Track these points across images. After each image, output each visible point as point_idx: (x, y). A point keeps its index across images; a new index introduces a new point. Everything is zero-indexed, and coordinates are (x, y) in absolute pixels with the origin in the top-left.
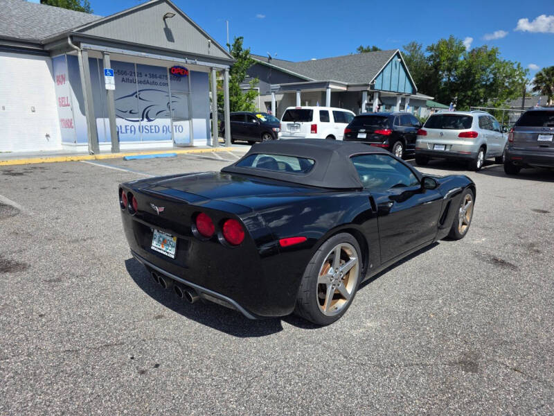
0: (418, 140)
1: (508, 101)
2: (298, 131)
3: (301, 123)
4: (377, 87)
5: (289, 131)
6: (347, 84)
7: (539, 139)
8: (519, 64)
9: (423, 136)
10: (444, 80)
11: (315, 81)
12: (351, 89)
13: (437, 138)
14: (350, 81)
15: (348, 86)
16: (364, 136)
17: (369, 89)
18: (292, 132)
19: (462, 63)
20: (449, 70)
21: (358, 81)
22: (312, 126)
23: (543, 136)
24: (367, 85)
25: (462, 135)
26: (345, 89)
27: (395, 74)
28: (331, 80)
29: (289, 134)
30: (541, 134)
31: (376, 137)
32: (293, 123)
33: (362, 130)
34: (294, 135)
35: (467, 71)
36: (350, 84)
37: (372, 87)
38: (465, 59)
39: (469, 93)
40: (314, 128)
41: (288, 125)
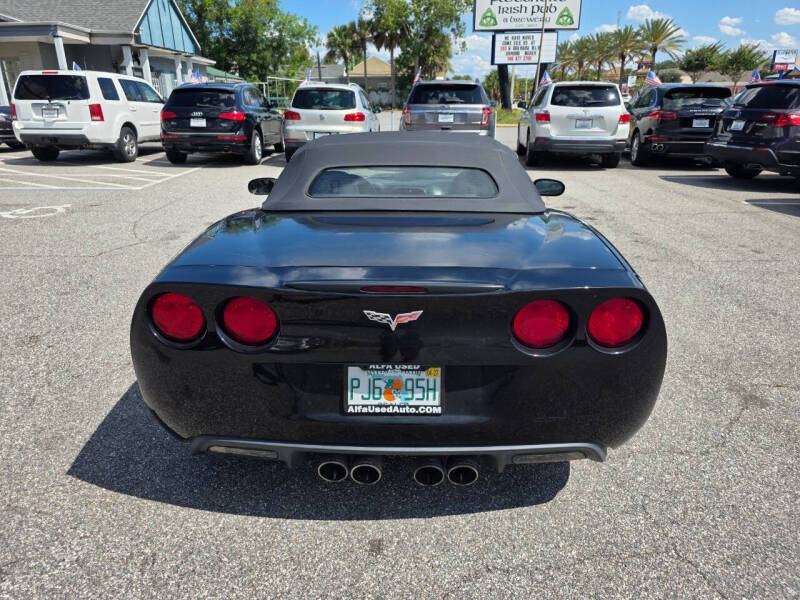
0: (288, 127)
1: (302, 70)
2: (62, 116)
3: (65, 102)
4: (145, 39)
5: (40, 117)
6: (89, 31)
7: (440, 120)
8: (306, 20)
9: (296, 121)
10: (214, 35)
11: (21, 22)
12: (98, 41)
13: (316, 123)
14: (92, 26)
15: (91, 35)
16: (202, 123)
17: (133, 42)
18: (48, 120)
19: (235, 12)
20: (219, 20)
21: (109, 28)
22: (91, 107)
23: (444, 116)
24: (130, 36)
25: (349, 118)
26: (87, 40)
27: (165, 20)
28: (60, 23)
29: (41, 124)
30: (441, 113)
31: (224, 125)
32: (47, 102)
33: (195, 114)
34: (54, 126)
35: (243, 22)
36: (94, 31)
37: (138, 39)
38: (237, 5)
39: (254, 57)
40: (96, 111)
41: (33, 105)
